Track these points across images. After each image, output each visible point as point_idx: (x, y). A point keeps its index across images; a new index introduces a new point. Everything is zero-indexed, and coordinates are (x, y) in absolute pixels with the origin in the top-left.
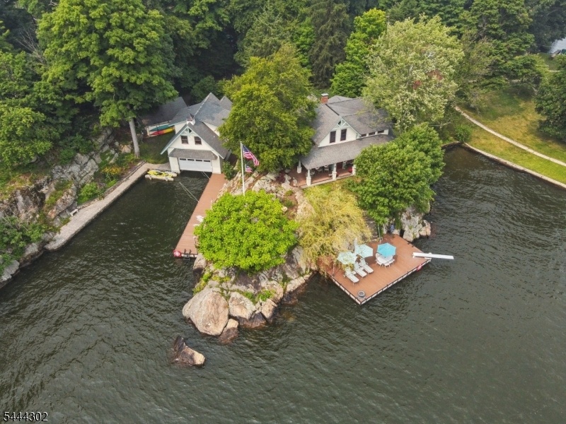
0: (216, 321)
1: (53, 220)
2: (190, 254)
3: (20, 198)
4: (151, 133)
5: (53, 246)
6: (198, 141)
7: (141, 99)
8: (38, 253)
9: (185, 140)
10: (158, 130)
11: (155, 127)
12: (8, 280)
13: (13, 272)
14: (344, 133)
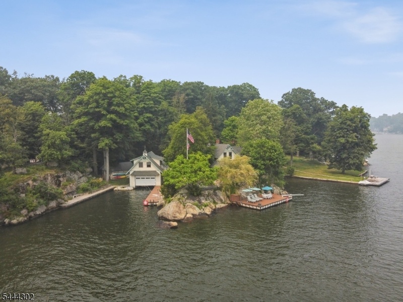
0: (180, 213)
1: (64, 195)
2: (154, 202)
3: (49, 178)
4: (113, 177)
5: (63, 205)
6: (149, 166)
7: (121, 137)
8: (56, 208)
9: (141, 165)
10: (117, 175)
11: (116, 174)
12: (40, 214)
13: (42, 211)
14: (230, 154)
